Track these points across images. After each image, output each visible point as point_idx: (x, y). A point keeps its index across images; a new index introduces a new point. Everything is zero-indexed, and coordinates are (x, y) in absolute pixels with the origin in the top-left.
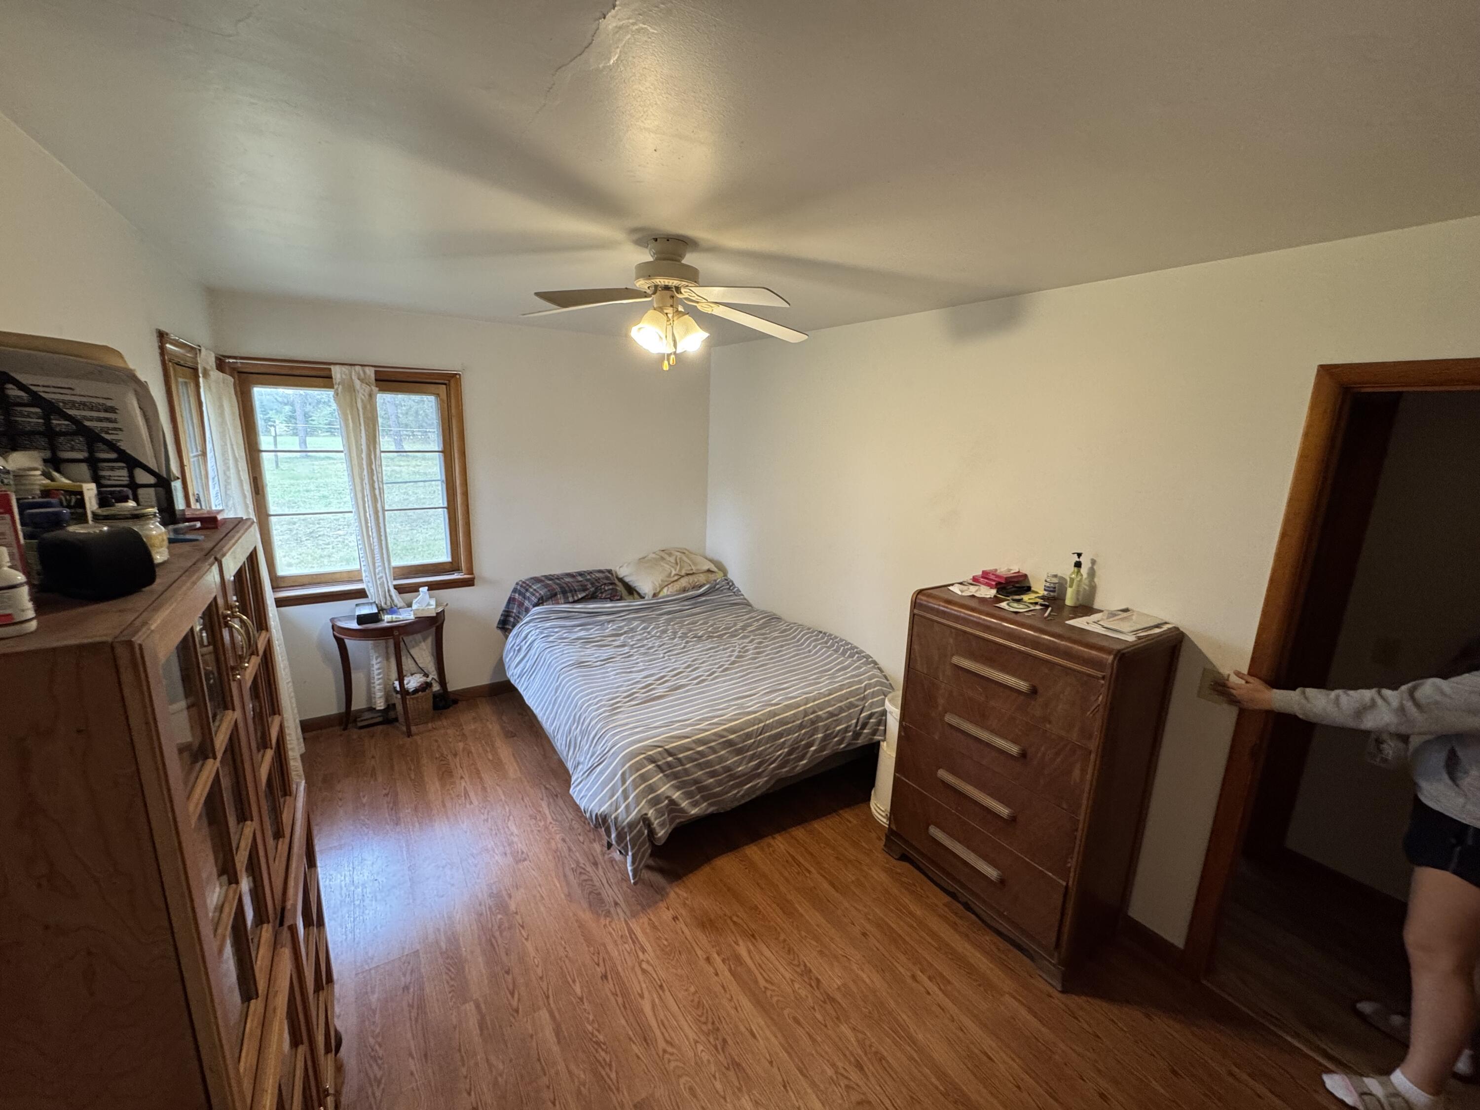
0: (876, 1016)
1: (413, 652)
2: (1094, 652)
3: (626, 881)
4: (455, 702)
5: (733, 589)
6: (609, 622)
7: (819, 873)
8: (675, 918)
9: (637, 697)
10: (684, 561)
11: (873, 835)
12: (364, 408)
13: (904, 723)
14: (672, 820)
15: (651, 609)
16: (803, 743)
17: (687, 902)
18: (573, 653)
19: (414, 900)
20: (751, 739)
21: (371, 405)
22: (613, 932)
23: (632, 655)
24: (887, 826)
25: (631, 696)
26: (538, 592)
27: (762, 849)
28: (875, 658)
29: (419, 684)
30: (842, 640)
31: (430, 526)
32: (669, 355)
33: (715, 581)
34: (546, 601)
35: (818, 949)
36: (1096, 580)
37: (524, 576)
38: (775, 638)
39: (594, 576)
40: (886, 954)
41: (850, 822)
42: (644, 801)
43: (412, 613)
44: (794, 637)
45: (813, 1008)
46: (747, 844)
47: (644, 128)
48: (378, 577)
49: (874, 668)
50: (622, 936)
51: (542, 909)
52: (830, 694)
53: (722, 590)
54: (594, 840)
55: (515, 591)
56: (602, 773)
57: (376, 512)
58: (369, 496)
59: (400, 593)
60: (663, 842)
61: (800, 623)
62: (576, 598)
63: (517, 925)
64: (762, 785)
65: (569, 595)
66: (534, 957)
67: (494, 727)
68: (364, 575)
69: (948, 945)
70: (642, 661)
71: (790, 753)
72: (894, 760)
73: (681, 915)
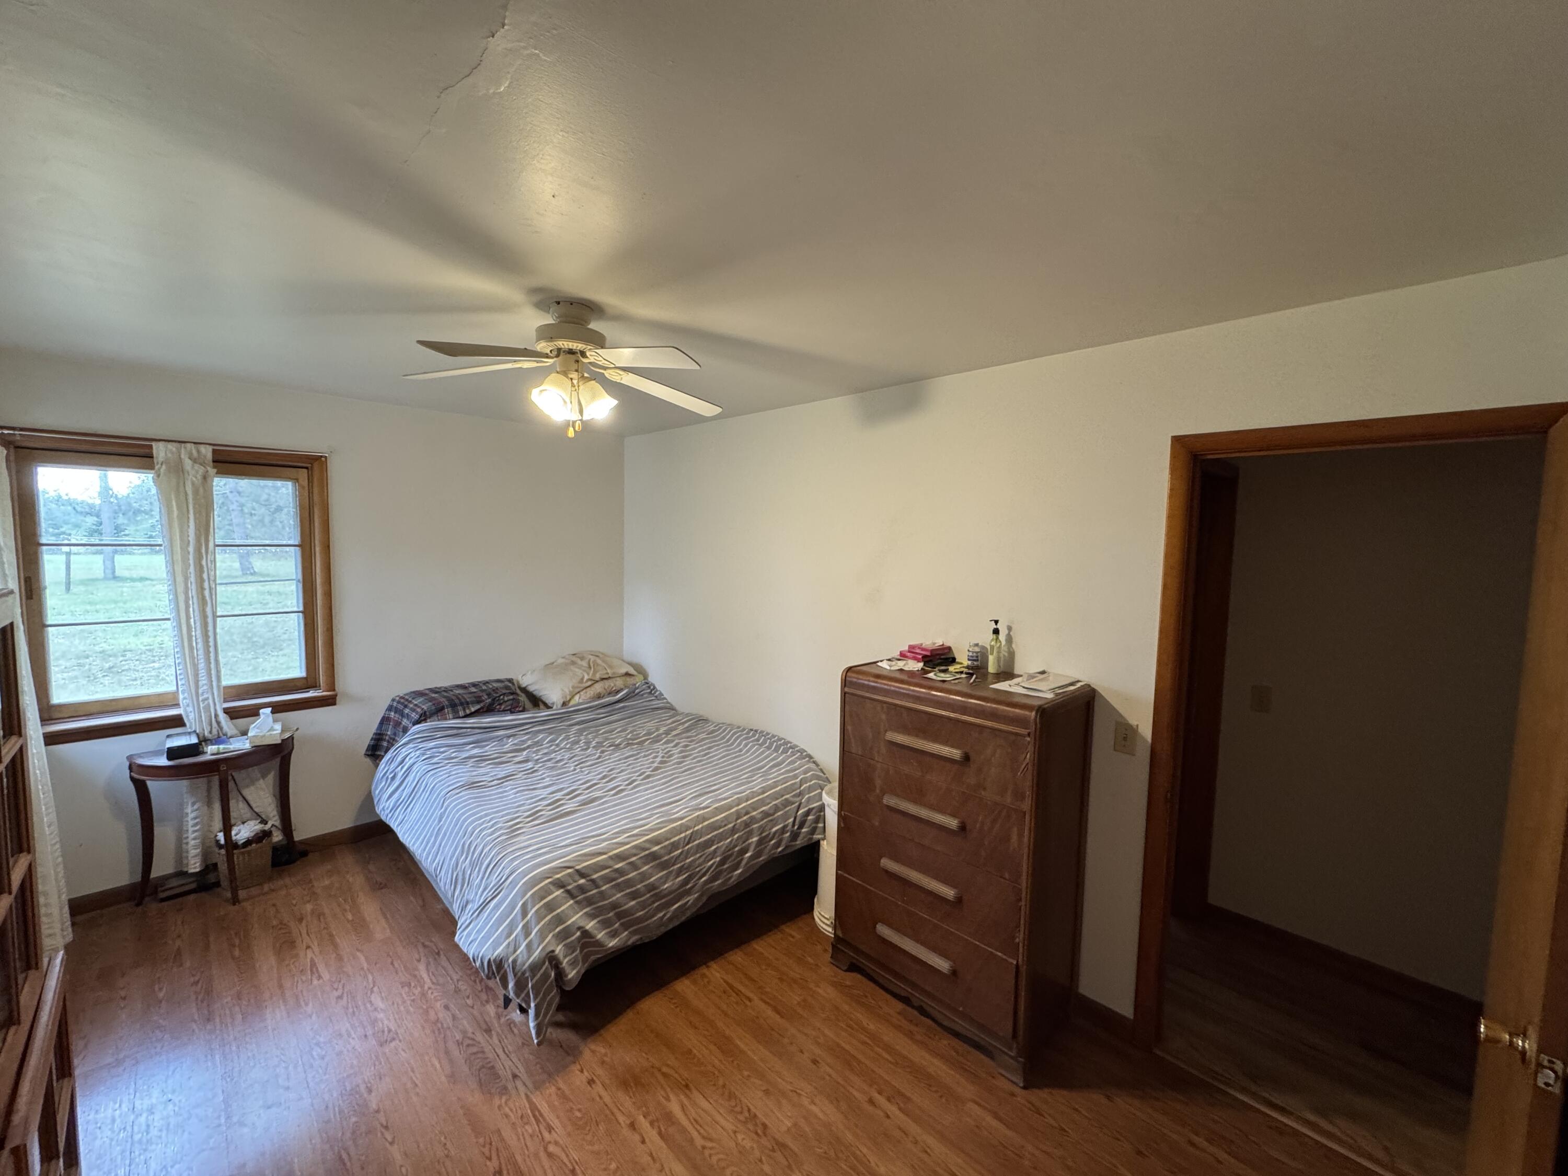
0: (832, 1153)
1: (246, 792)
2: (1017, 711)
3: (528, 1045)
4: (304, 854)
5: (655, 693)
6: (509, 737)
7: (762, 1000)
8: (591, 1082)
9: (542, 815)
10: (598, 665)
11: (819, 947)
12: (196, 492)
13: (843, 813)
14: (585, 958)
15: (560, 720)
16: (737, 849)
17: (605, 1059)
18: (464, 773)
19: (228, 1118)
20: (678, 849)
21: (205, 490)
22: (510, 1114)
23: (536, 771)
24: (833, 936)
25: (534, 815)
26: (419, 707)
27: (695, 982)
28: (810, 752)
29: (252, 834)
30: (774, 736)
31: (281, 653)
32: (574, 422)
33: (635, 685)
34: (430, 718)
35: (764, 1088)
36: (1014, 646)
37: (402, 690)
38: (703, 739)
39: (491, 687)
40: (840, 1080)
41: (793, 937)
42: (551, 935)
43: (248, 741)
44: (724, 738)
45: (761, 1161)
46: (676, 979)
47: (541, 169)
48: (201, 698)
49: (809, 761)
50: (522, 1117)
51: (415, 1099)
52: (763, 793)
53: (642, 695)
54: (487, 1002)
55: (390, 708)
56: (497, 907)
57: (204, 617)
58: (195, 599)
59: (232, 718)
60: (574, 985)
61: (728, 722)
62: (468, 712)
63: (379, 1126)
64: (692, 903)
65: (460, 708)
66: (401, 1166)
67: (357, 879)
68: (181, 697)
69: (905, 1057)
70: (548, 776)
71: (722, 862)
72: (835, 858)
73: (598, 1076)
